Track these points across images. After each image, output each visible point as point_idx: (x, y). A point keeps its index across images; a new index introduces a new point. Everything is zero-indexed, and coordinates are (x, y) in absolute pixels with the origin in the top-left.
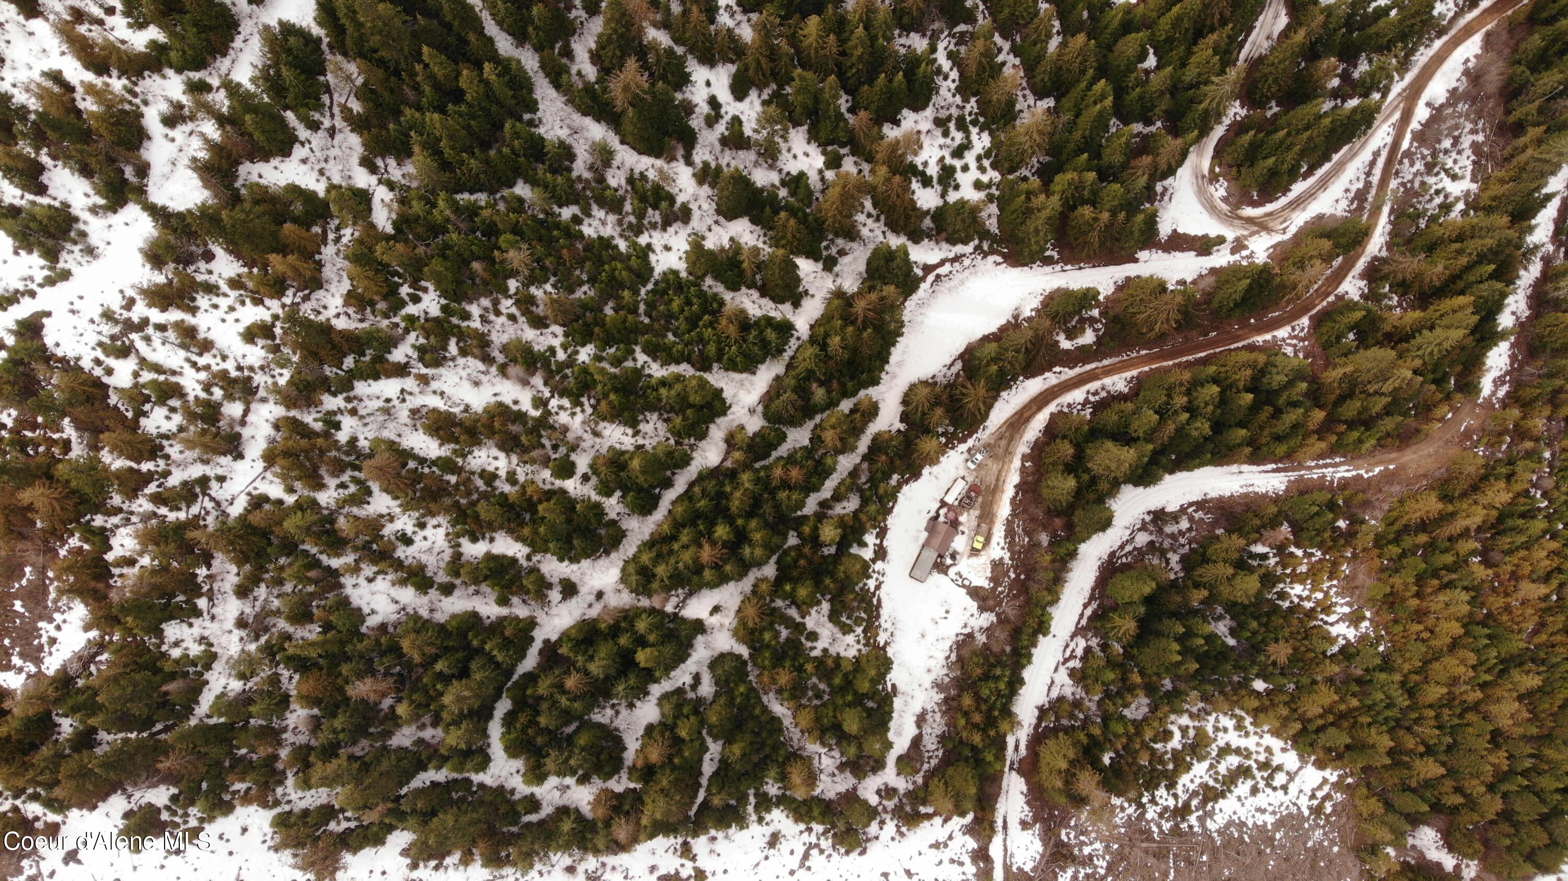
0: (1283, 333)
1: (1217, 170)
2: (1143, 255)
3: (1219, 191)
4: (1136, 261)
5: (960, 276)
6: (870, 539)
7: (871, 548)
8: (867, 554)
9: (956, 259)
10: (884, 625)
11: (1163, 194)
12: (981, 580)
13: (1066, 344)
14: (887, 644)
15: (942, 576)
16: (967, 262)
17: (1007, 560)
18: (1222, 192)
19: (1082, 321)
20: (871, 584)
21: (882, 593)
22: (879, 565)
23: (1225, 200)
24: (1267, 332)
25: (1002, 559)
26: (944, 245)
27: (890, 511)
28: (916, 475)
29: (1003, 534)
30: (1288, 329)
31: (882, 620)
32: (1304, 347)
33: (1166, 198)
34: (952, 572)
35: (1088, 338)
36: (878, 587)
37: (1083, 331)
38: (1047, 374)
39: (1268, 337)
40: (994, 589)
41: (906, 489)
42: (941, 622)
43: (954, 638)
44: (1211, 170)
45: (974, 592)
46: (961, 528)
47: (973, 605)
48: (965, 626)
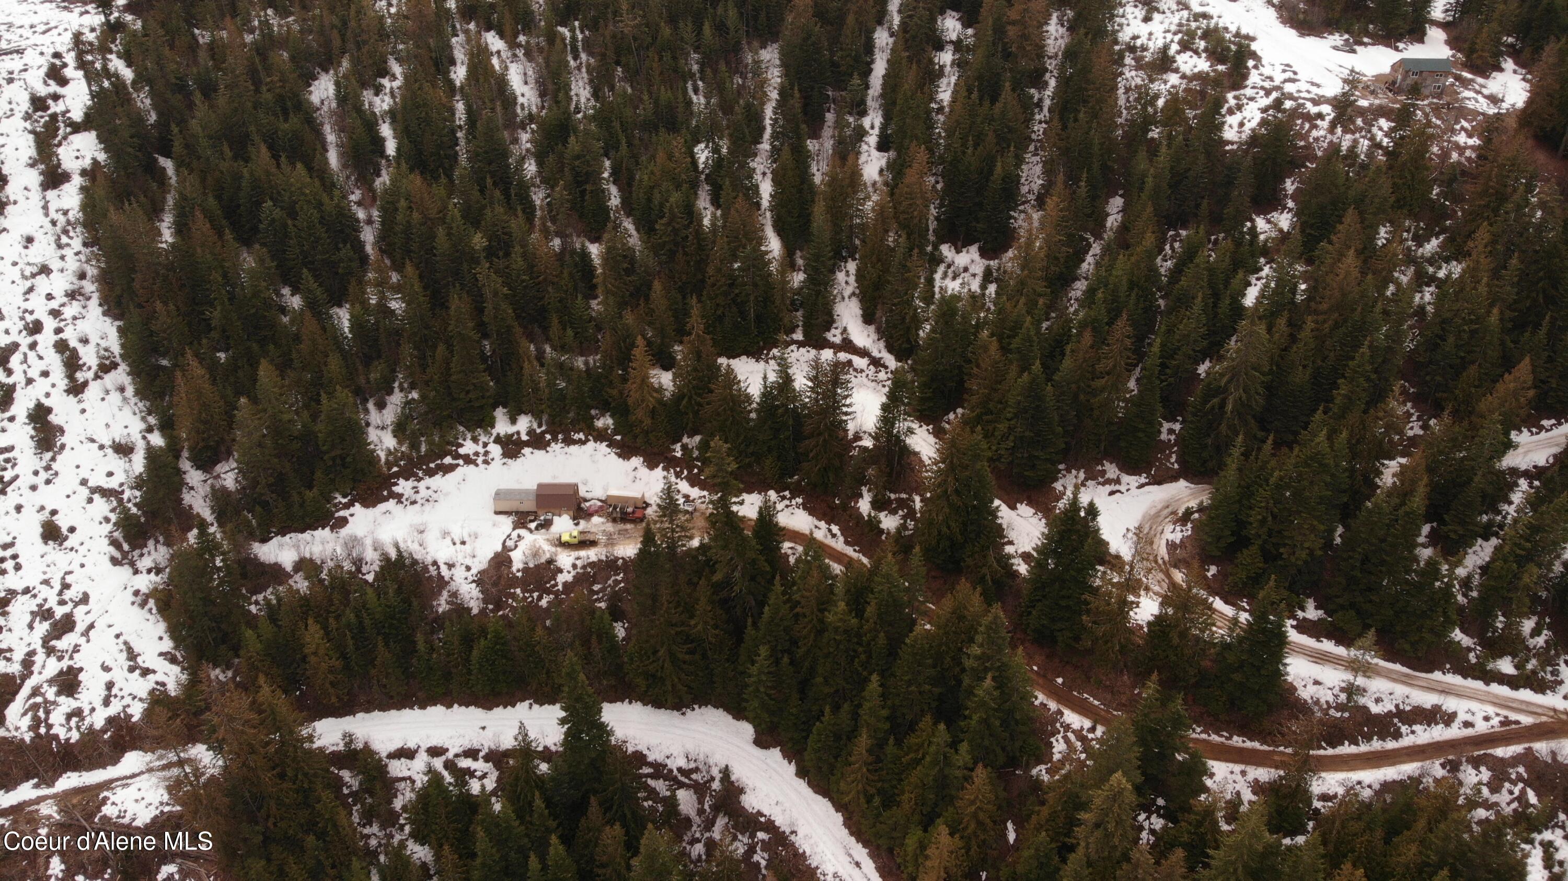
0: (1073, 719)
1: (1196, 515)
2: (1025, 510)
3: (1174, 534)
4: (1013, 507)
5: (865, 380)
6: (524, 424)
7: (511, 429)
8: (503, 427)
9: (876, 363)
10: (422, 485)
11: (1108, 482)
12: (518, 559)
13: (864, 505)
14: (399, 497)
15: (511, 526)
16: (882, 375)
17: (562, 578)
18: (1177, 537)
19: (902, 504)
20: (468, 448)
21: (463, 471)
22: (495, 450)
23: (1171, 546)
24: (1059, 701)
25: (560, 571)
26: (882, 344)
27: (568, 441)
28: (625, 452)
29: (593, 558)
30: (1087, 724)
31: (428, 481)
32: (1082, 763)
33: (1108, 488)
34: (523, 532)
35: (889, 522)
36: (468, 460)
37: (893, 512)
38: (822, 524)
39: (1053, 706)
40: (514, 581)
41: (603, 447)
42: (448, 541)
43: (429, 560)
44: (1188, 513)
45: (501, 560)
46: (582, 522)
47: (481, 562)
48: (450, 566)
